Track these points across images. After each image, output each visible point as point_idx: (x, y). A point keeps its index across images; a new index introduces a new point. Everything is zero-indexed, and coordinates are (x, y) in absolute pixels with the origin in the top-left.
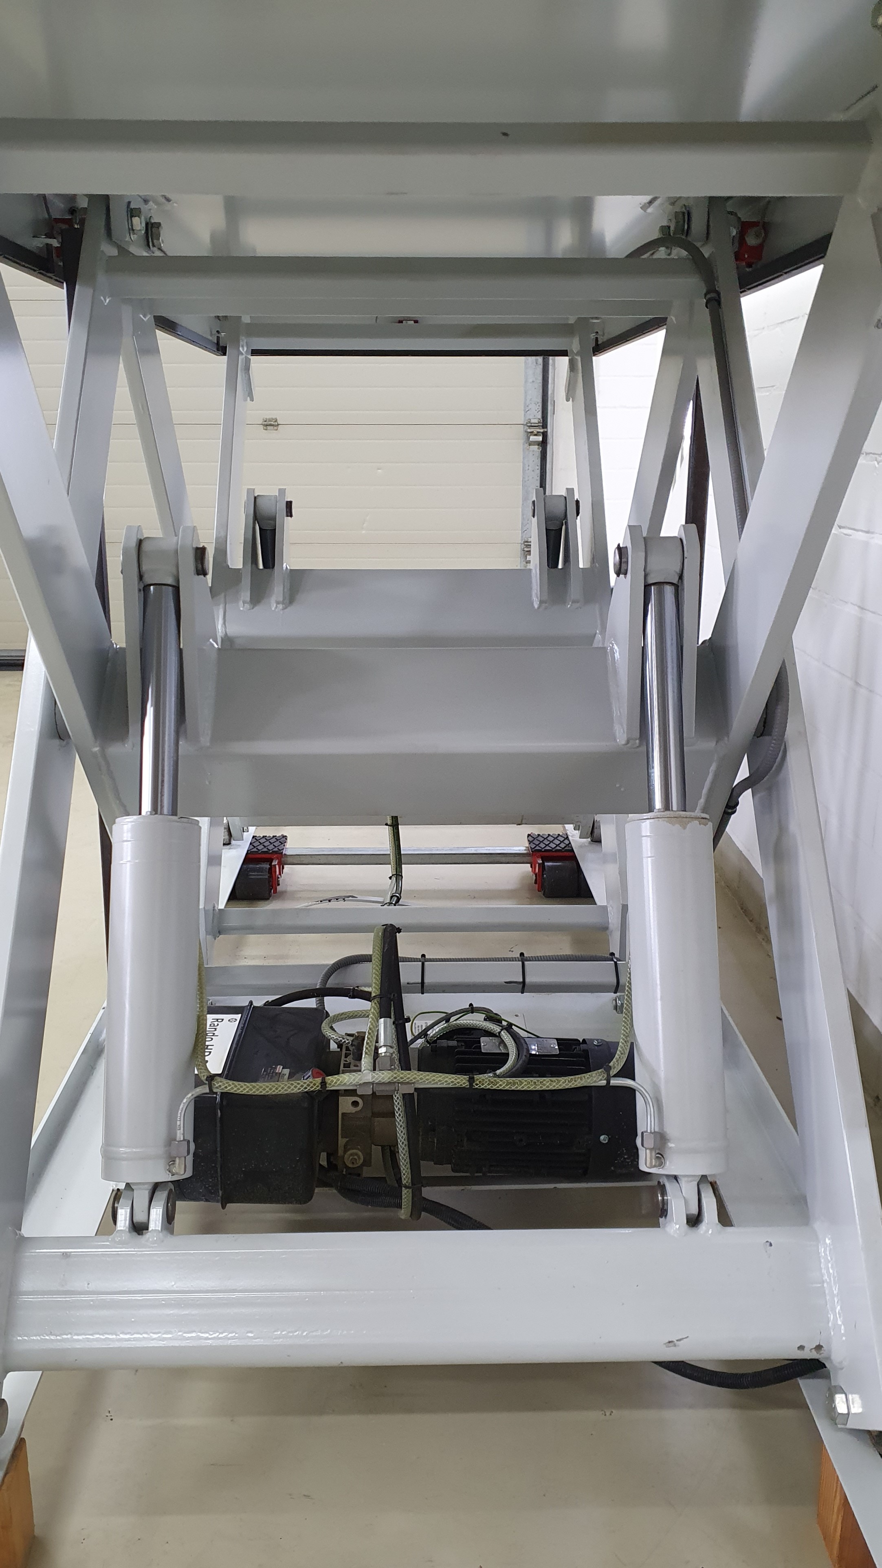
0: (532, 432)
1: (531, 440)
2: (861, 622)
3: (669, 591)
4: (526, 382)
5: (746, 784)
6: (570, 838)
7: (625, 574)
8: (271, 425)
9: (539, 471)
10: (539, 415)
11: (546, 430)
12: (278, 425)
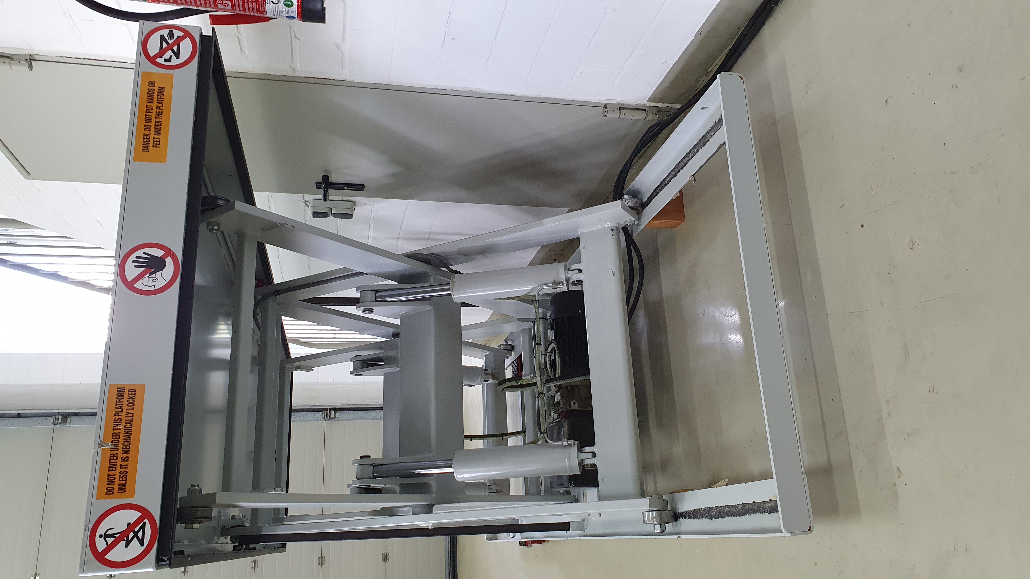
0: (329, 416)
1: (333, 416)
2: (404, 239)
3: (378, 294)
4: (303, 421)
5: (448, 268)
6: (513, 361)
7: (373, 309)
8: (322, 561)
9: (350, 412)
10: (321, 413)
11: (328, 409)
12: (322, 556)
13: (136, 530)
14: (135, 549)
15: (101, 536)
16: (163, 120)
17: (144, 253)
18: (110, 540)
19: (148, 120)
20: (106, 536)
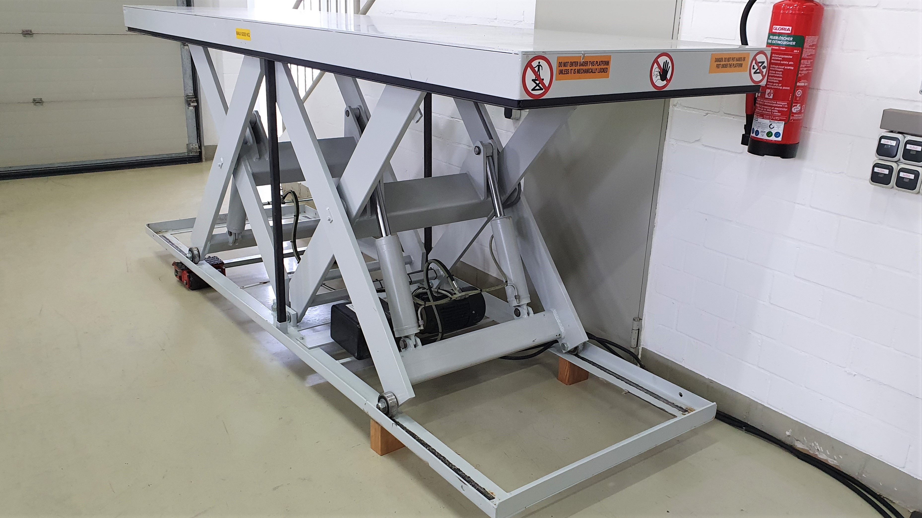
7: (479, 154)
12: (33, 34)
13: (540, 85)
14: (530, 85)
15: (539, 63)
16: (728, 68)
17: (670, 67)
18: (536, 69)
19: (729, 60)
20: (539, 66)
